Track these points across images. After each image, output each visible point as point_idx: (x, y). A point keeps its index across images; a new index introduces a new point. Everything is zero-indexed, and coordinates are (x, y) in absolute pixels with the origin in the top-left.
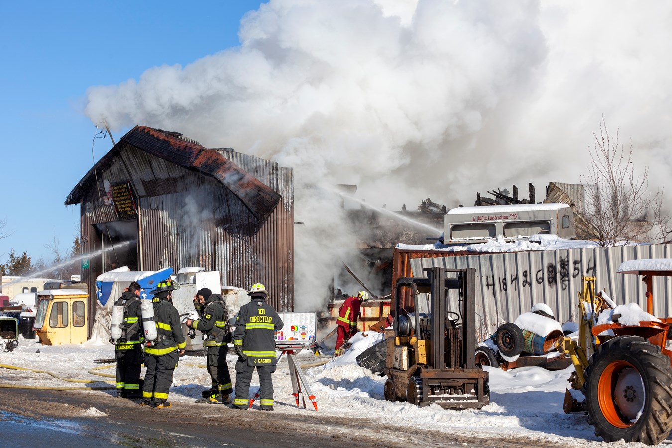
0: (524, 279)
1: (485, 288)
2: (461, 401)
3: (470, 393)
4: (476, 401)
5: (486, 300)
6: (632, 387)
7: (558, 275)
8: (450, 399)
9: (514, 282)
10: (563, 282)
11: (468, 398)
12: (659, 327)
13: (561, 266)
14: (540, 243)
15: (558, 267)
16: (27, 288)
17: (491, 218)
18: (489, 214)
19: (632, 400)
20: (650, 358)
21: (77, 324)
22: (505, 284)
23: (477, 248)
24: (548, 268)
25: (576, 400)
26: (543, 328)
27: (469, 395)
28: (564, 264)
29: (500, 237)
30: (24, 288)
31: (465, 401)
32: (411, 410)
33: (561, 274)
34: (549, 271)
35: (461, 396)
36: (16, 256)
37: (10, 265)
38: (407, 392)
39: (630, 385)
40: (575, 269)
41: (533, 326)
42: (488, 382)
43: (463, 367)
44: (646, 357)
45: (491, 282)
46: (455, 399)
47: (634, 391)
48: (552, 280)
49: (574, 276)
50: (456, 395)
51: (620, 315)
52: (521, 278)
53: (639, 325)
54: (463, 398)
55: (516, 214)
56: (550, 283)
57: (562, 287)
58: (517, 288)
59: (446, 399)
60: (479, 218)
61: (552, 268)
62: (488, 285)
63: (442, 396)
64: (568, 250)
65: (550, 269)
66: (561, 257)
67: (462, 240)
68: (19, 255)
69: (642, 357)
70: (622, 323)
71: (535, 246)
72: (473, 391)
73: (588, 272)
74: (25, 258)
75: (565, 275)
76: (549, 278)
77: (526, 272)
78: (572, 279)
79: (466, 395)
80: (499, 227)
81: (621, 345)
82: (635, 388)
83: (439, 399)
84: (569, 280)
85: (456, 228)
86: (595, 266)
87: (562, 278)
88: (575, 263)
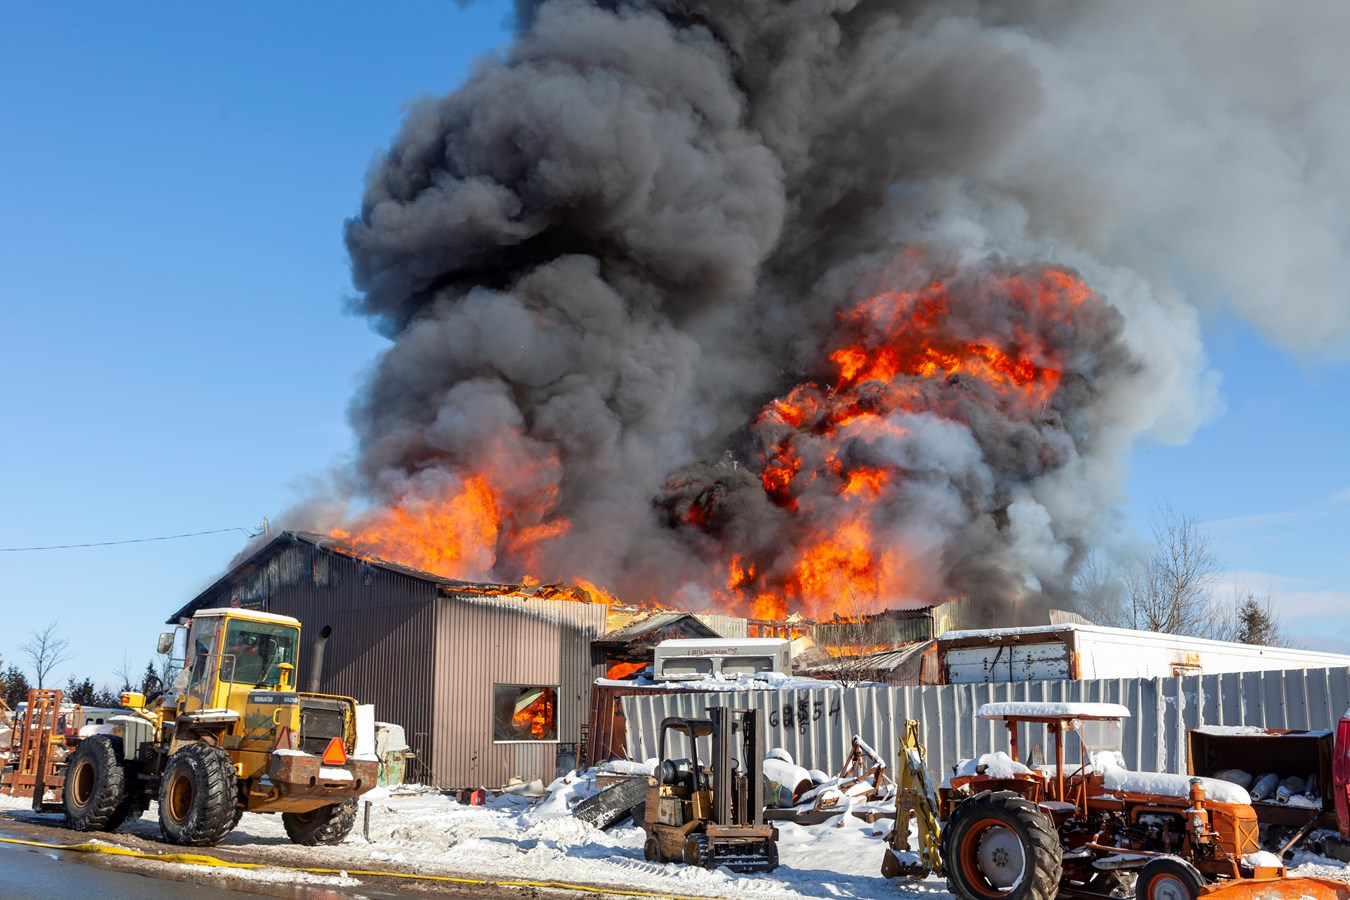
2: (750, 863)
3: (759, 854)
4: (765, 863)
6: (1002, 849)
7: (796, 718)
8: (737, 860)
10: (801, 726)
11: (757, 860)
12: (1033, 781)
13: (799, 707)
14: (767, 681)
15: (796, 709)
16: (91, 720)
17: (708, 653)
18: (705, 648)
19: (1004, 865)
20: (1030, 816)
23: (696, 685)
24: (784, 709)
25: (904, 863)
26: (792, 776)
27: (758, 856)
28: (803, 705)
29: (718, 674)
30: (89, 720)
31: (754, 863)
32: (699, 874)
33: (799, 716)
34: (785, 713)
35: (749, 857)
36: (76, 682)
37: (68, 692)
38: (683, 852)
39: (1000, 848)
40: (815, 712)
41: (779, 775)
42: (778, 840)
43: (751, 823)
44: (1025, 815)
46: (743, 860)
47: (1006, 854)
48: (789, 723)
49: (814, 719)
50: (744, 856)
51: (986, 767)
53: (1013, 777)
54: (752, 860)
55: (734, 649)
56: (785, 725)
57: (800, 731)
59: (733, 860)
60: (694, 652)
61: (789, 709)
63: (729, 857)
64: (808, 690)
65: (787, 711)
66: (799, 697)
67: (675, 676)
68: (80, 681)
69: (1020, 815)
70: (991, 775)
71: (764, 685)
72: (762, 851)
73: (830, 714)
74: (87, 684)
75: (804, 717)
76: (784, 721)
78: (812, 722)
79: (755, 856)
80: (717, 664)
81: (991, 800)
82: (1006, 851)
83: (725, 860)
84: (808, 724)
85: (669, 663)
86: (839, 708)
87: (800, 722)
88: (815, 704)
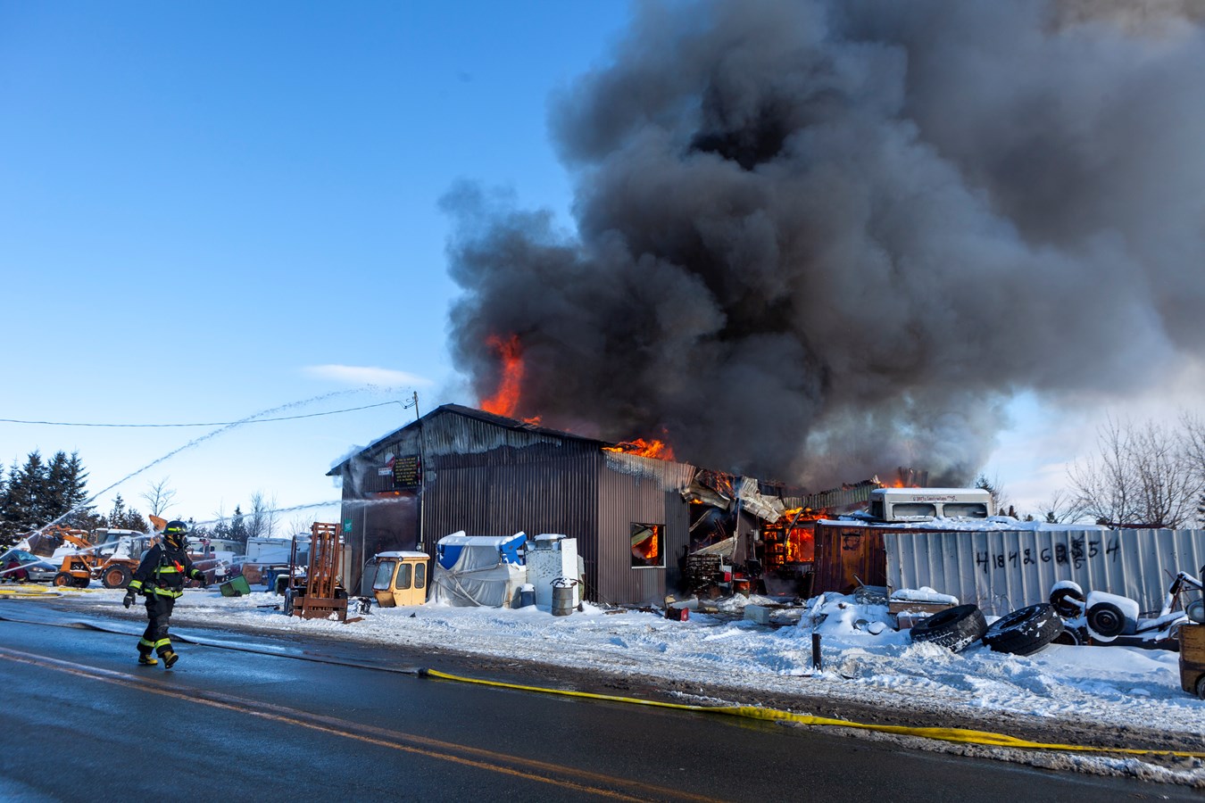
0: (1027, 557)
1: (976, 564)
5: (977, 576)
7: (1070, 555)
9: (1013, 560)
10: (1076, 562)
13: (1073, 546)
15: (1070, 547)
17: (930, 499)
18: (928, 496)
21: (418, 586)
22: (1003, 561)
24: (1057, 547)
28: (1078, 545)
29: (941, 516)
33: (1073, 553)
34: (1057, 551)
40: (1091, 549)
45: (982, 557)
48: (1063, 559)
49: (1091, 556)
52: (1023, 556)
55: (953, 497)
56: (1058, 561)
57: (1075, 566)
58: (1017, 565)
60: (919, 499)
61: (1062, 548)
62: (979, 561)
64: (1083, 531)
65: (1060, 549)
66: (1072, 538)
73: (1108, 552)
75: (1079, 554)
76: (1057, 557)
77: (1028, 550)
78: (1089, 559)
80: (939, 507)
84: (1085, 560)
85: (897, 506)
86: (1117, 547)
87: (1074, 558)
88: (1091, 543)
